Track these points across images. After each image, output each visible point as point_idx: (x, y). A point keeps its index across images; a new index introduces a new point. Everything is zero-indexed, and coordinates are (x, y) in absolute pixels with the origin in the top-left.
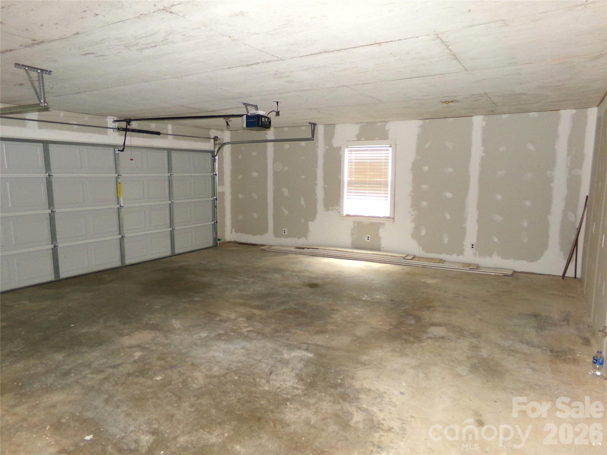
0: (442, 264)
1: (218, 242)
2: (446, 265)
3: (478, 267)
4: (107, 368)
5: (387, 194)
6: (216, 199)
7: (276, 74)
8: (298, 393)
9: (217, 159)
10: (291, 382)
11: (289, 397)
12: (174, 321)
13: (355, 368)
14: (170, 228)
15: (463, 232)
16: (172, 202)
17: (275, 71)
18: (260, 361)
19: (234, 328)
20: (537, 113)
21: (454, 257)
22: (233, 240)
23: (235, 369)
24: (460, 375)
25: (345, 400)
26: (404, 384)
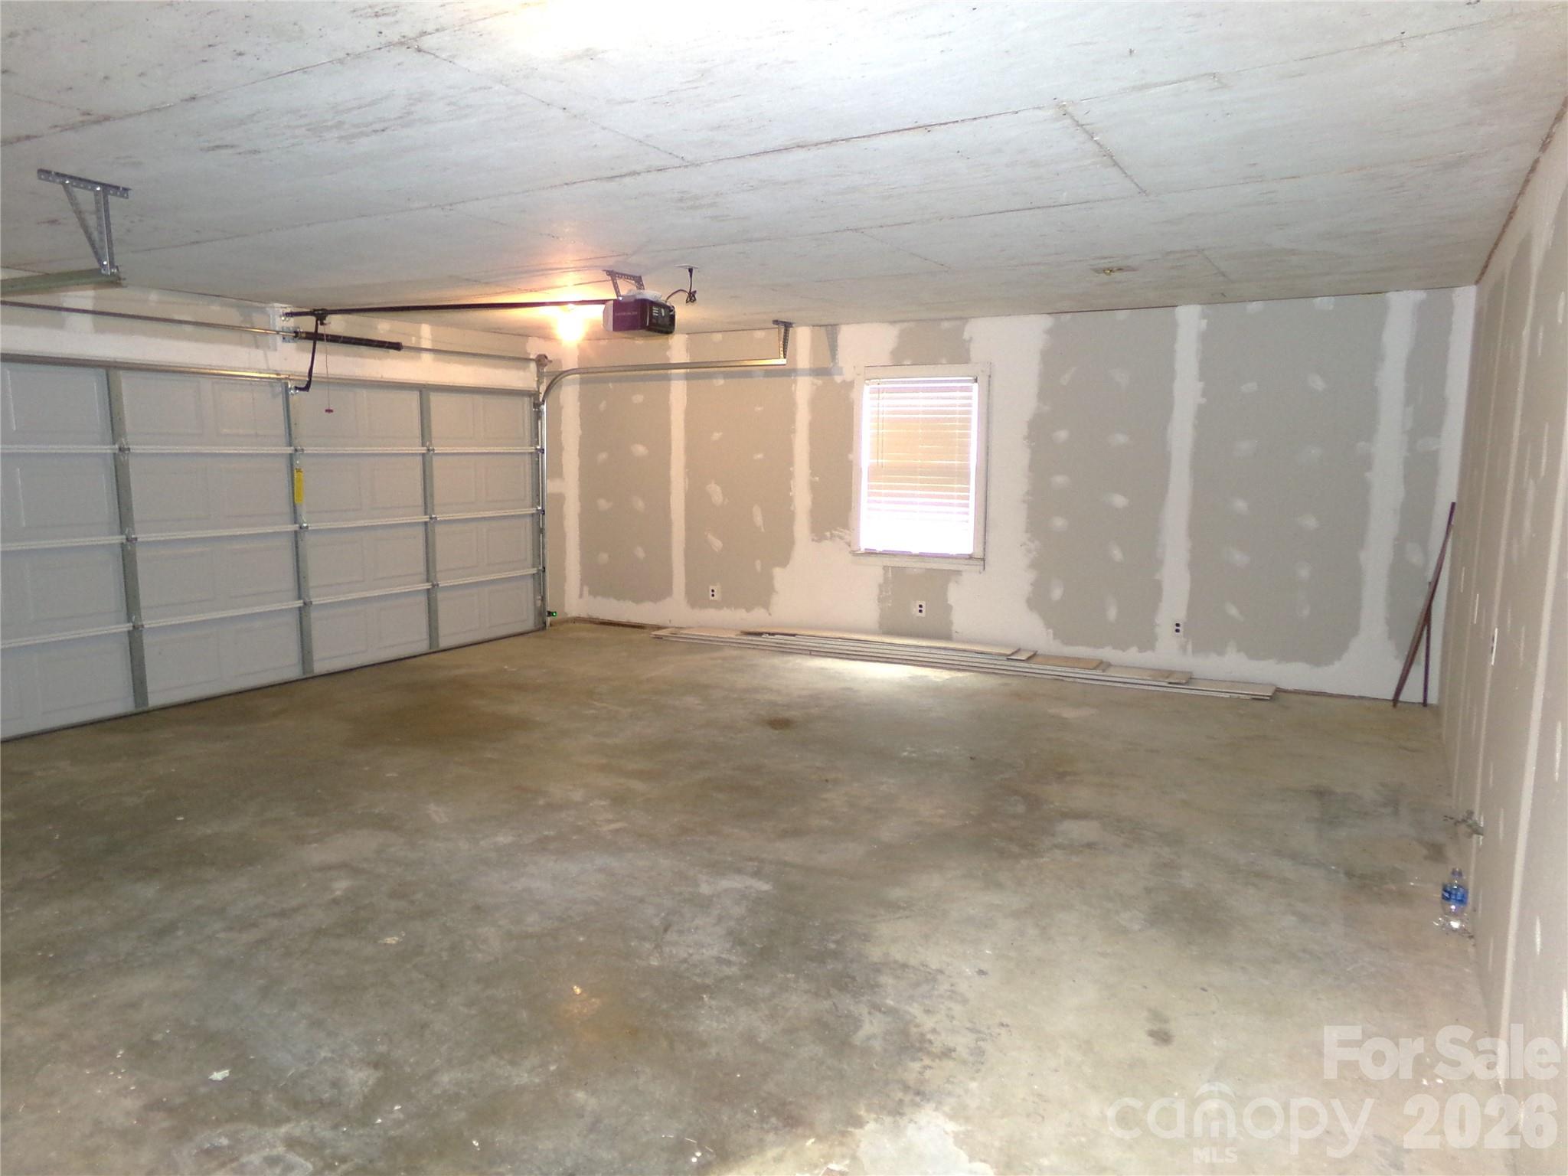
0: (1104, 671)
1: (549, 620)
2: (1113, 675)
3: (1190, 679)
4: (266, 916)
5: (967, 498)
6: (543, 511)
7: (681, 200)
8: (731, 973)
9: (545, 410)
10: (716, 949)
11: (708, 981)
12: (432, 807)
13: (874, 916)
14: (427, 584)
15: (1155, 592)
16: (431, 518)
17: (678, 192)
18: (642, 901)
19: (580, 823)
20: (1333, 298)
21: (1132, 656)
22: (583, 615)
23: (578, 919)
24: (1124, 931)
25: (843, 989)
26: (988, 952)
